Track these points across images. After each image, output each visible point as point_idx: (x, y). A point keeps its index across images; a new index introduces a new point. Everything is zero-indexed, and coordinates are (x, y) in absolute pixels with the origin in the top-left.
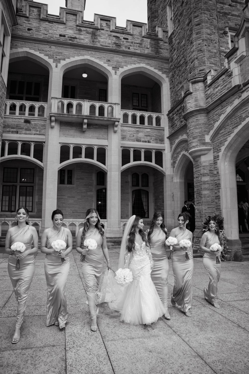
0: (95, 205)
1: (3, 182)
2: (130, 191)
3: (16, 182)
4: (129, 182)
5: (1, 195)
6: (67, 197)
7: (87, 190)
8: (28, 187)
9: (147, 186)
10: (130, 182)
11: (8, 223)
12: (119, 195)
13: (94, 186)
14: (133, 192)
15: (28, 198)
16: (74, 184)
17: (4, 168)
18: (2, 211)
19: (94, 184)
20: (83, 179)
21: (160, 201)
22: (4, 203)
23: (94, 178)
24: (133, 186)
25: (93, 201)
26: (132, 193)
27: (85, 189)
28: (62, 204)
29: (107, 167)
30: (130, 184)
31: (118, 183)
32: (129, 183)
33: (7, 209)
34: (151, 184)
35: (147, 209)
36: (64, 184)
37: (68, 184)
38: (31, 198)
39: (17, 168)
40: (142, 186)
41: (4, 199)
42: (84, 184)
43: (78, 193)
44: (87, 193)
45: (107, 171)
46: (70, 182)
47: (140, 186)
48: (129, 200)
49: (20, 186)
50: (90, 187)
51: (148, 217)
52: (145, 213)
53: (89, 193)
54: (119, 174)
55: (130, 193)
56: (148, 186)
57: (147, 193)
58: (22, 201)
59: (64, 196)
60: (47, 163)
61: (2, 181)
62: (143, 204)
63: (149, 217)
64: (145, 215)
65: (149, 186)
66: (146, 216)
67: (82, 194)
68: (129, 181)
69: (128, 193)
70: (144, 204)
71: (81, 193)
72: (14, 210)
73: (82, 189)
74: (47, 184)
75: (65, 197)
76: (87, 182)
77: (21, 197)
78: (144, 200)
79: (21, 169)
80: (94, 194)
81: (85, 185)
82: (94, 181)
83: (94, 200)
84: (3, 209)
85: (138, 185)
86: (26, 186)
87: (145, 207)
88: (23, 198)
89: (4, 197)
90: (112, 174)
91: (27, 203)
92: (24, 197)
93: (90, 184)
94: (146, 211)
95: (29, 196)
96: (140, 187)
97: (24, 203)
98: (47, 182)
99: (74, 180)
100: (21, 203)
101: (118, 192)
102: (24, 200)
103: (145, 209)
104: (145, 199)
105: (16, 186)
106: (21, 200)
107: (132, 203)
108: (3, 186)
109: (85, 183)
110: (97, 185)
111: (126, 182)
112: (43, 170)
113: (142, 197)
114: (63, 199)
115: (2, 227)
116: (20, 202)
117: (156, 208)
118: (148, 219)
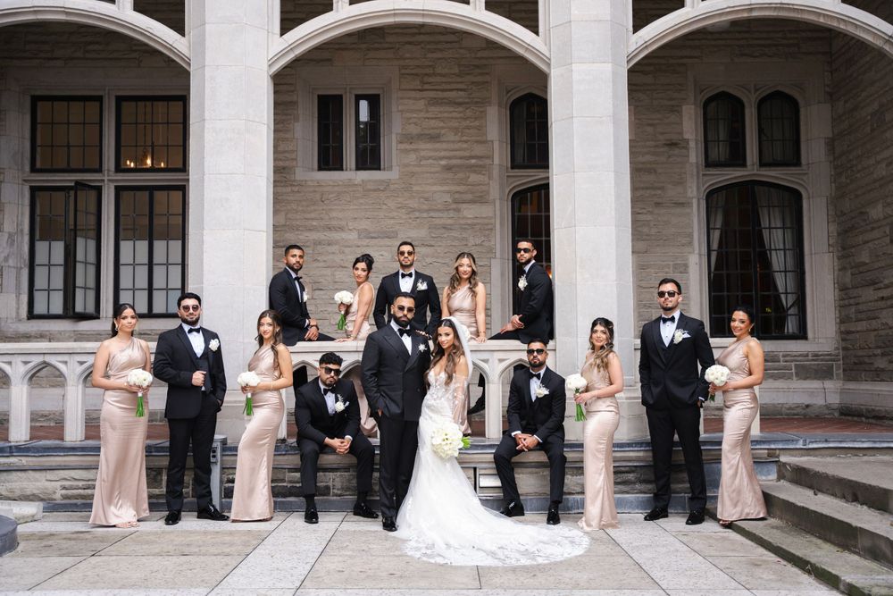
0: (502, 275)
1: (34, 169)
2: (694, 192)
3: (99, 170)
4: (687, 141)
5: (26, 239)
6: (354, 235)
7: (457, 196)
8: (159, 195)
9: (793, 159)
10: (692, 144)
11: (62, 367)
12: (618, 197)
13: (496, 172)
14: (711, 196)
15: (159, 246)
16: (390, 168)
17: (35, 100)
18: (31, 315)
19: (496, 161)
20: (434, 138)
21: (876, 234)
22: (41, 274)
23: (496, 127)
24: (709, 163)
25: (491, 250)
26: (703, 204)
27: (446, 188)
28: (328, 272)
29: (548, 43)
30: (694, 155)
31: (609, 129)
32: (686, 148)
33: (57, 307)
34: (814, 149)
35: (791, 286)
36: (341, 169)
37: (358, 168)
38: (176, 245)
39: (99, 99)
40: (762, 164)
41: (41, 257)
42: (443, 162)
43: (414, 210)
44: (458, 210)
45: (549, 65)
46: (370, 158)
47: (749, 162)
48: (690, 243)
49: (118, 190)
50: (474, 178)
51: (802, 334)
52: (781, 314)
53: (470, 212)
54: (615, 74)
55: (695, 202)
56: (797, 163)
57: (792, 201)
58: (167, 264)
59: (341, 229)
60: (204, 31)
61: (27, 168)
62: (766, 264)
63: (810, 334)
64: (781, 322)
65: (803, 161)
66: (791, 326)
67: (432, 214)
68: (686, 136)
69: (682, 204)
70: (778, 260)
71: (428, 211)
72: (91, 309)
73: (435, 188)
74: (207, 149)
75: (344, 235)
76: (458, 153)
77: (126, 246)
78: (776, 239)
79: (120, 100)
80: (497, 215)
81: (448, 168)
82: (496, 145)
83: (498, 246)
84: (40, 308)
85: (736, 157)
86: (152, 189)
87: (780, 281)
88: (135, 251)
89: (41, 247)
90: (575, 76)
91: (159, 273)
92: (143, 246)
93: (473, 161)
94: (787, 300)
95: (167, 237)
96: (751, 170)
97: (143, 273)
98: (208, 136)
99: (391, 145)
100: (125, 273)
101: (612, 175)
102: (143, 257)
103: (781, 289)
104: (780, 232)
105: (99, 190)
106: (126, 257)
107: (705, 259)
108: (34, 190)
109: (449, 158)
110: (515, 165)
111: (672, 144)
112: (188, 73)
113: (765, 222)
114: (334, 248)
115: (30, 396)
116: (122, 269)
117: (848, 279)
118: (803, 342)
